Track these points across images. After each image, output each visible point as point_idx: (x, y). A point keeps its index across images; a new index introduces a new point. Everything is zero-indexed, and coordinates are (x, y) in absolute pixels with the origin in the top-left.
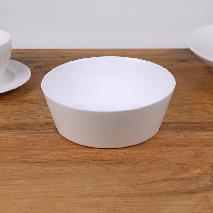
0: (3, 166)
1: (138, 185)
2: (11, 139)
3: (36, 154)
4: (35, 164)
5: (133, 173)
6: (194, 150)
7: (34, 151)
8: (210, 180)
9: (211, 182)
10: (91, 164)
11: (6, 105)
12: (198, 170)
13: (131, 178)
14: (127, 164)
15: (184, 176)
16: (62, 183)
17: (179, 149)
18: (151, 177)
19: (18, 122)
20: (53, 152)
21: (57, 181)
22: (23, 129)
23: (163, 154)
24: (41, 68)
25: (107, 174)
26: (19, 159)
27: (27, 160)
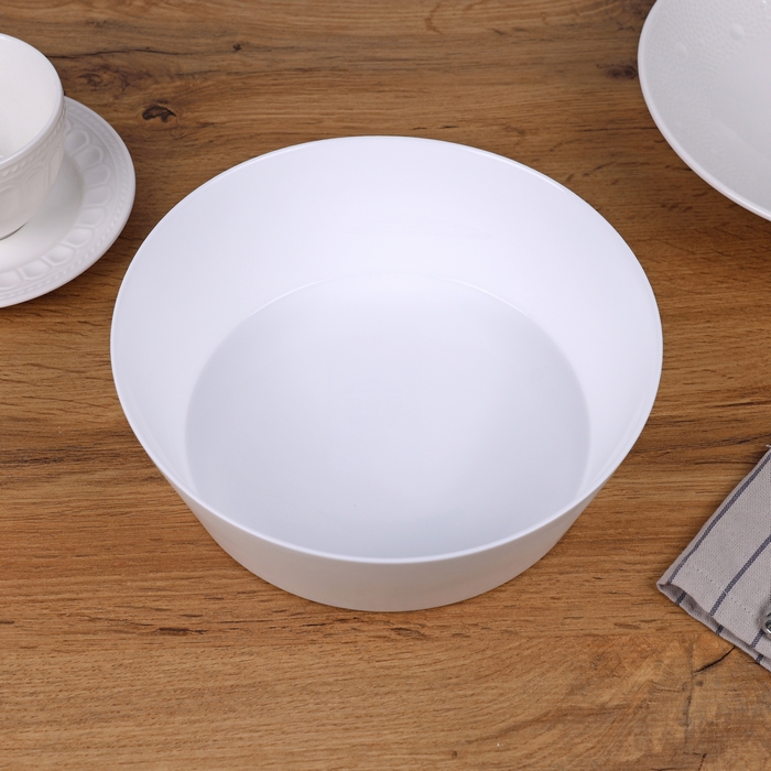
0: (68, 652)
1: (470, 742)
2: (87, 508)
3: (163, 589)
4: (161, 638)
5: (457, 684)
6: (638, 567)
7: (157, 572)
8: (681, 715)
9: (683, 729)
10: (328, 640)
11: (63, 327)
12: (649, 666)
13: (449, 710)
14: (437, 639)
15: (605, 697)
16: (245, 735)
17: (595, 559)
18: (508, 704)
19: (103, 419)
20: (214, 576)
21: (229, 723)
22: (118, 455)
23: (547, 585)
24: (166, 115)
25: (376, 690)
26: (112, 616)
27: (137, 620)
